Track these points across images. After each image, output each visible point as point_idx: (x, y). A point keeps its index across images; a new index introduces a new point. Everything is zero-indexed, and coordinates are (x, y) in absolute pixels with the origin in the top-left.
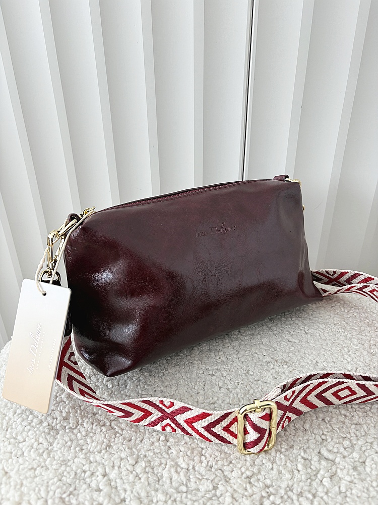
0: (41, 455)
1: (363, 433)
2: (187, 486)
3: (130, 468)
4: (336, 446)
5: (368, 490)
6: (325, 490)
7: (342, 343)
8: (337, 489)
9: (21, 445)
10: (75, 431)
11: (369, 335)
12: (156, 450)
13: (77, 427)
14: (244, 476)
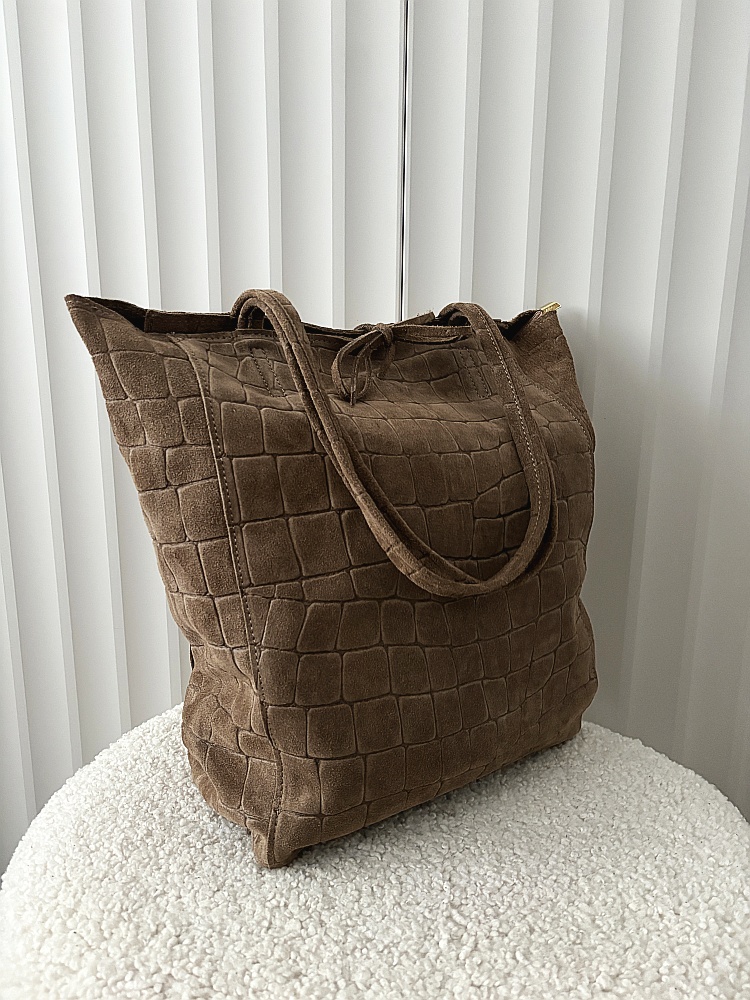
0: (112, 867)
1: (521, 904)
2: (271, 923)
3: (210, 894)
4: (475, 912)
5: (496, 961)
6: (438, 951)
7: (546, 802)
8: (453, 954)
9: (91, 855)
10: (158, 849)
11: (591, 796)
12: (248, 882)
13: (161, 845)
14: (344, 923)
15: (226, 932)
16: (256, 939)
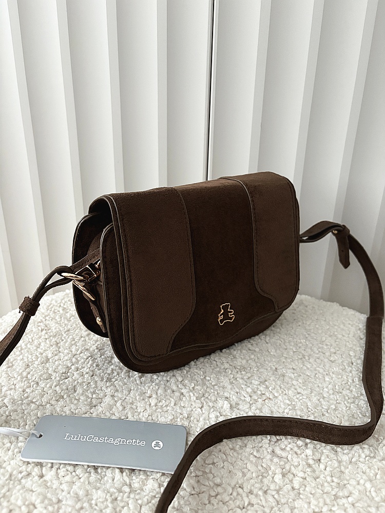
2: (130, 486)
4: (289, 446)
5: (322, 486)
6: (277, 487)
15: (93, 502)
16: (122, 504)
